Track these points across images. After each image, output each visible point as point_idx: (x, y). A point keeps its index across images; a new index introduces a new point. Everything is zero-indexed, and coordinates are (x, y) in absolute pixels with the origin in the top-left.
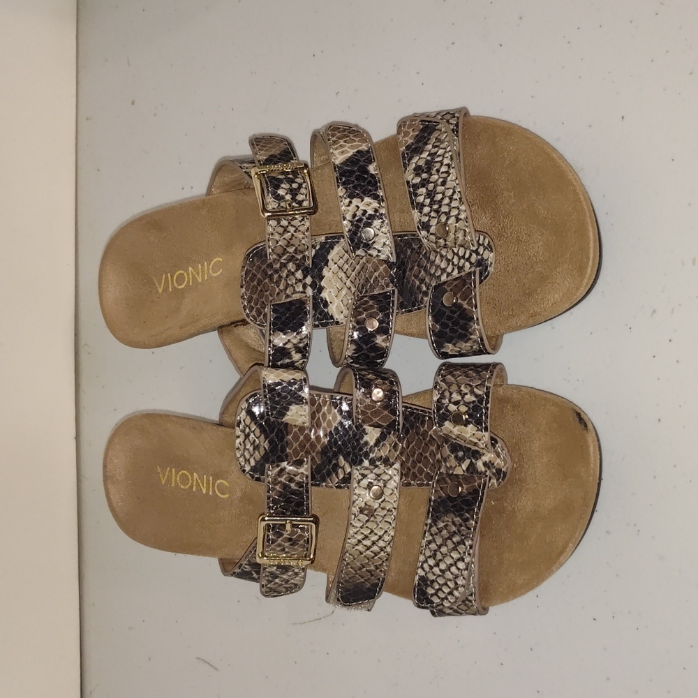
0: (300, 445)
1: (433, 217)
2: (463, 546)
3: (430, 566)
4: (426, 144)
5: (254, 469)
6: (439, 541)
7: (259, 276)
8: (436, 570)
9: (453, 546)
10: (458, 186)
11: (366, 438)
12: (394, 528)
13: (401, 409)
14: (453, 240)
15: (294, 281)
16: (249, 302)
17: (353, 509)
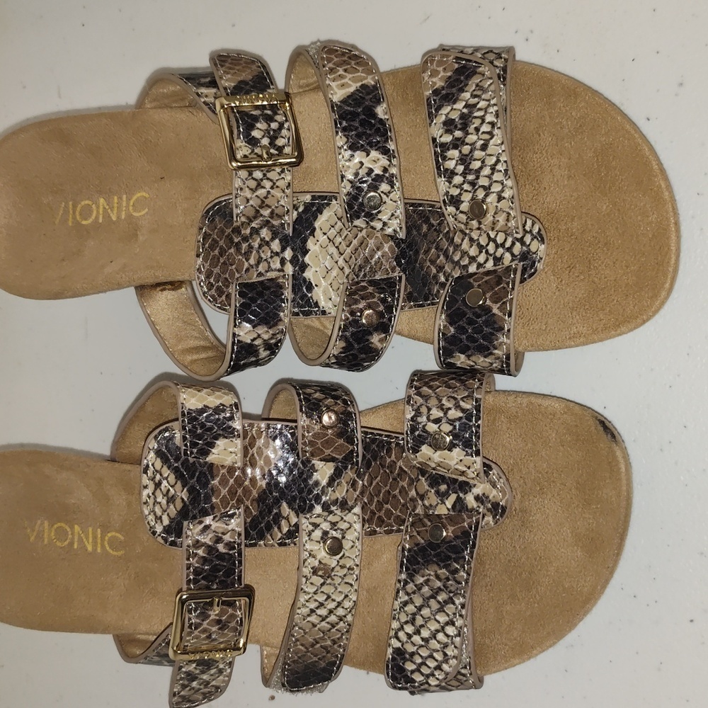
0: (229, 491)
1: (466, 191)
2: (452, 606)
3: (407, 634)
4: (462, 90)
5: (167, 530)
6: (418, 601)
7: (221, 243)
8: (416, 639)
9: (438, 606)
10: (504, 154)
11: (316, 476)
12: (356, 590)
13: (359, 435)
14: (491, 225)
15: (269, 254)
16: (208, 277)
17: (304, 569)
